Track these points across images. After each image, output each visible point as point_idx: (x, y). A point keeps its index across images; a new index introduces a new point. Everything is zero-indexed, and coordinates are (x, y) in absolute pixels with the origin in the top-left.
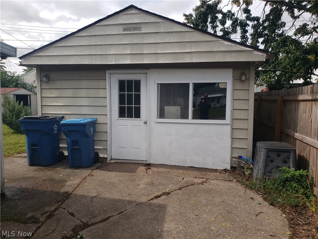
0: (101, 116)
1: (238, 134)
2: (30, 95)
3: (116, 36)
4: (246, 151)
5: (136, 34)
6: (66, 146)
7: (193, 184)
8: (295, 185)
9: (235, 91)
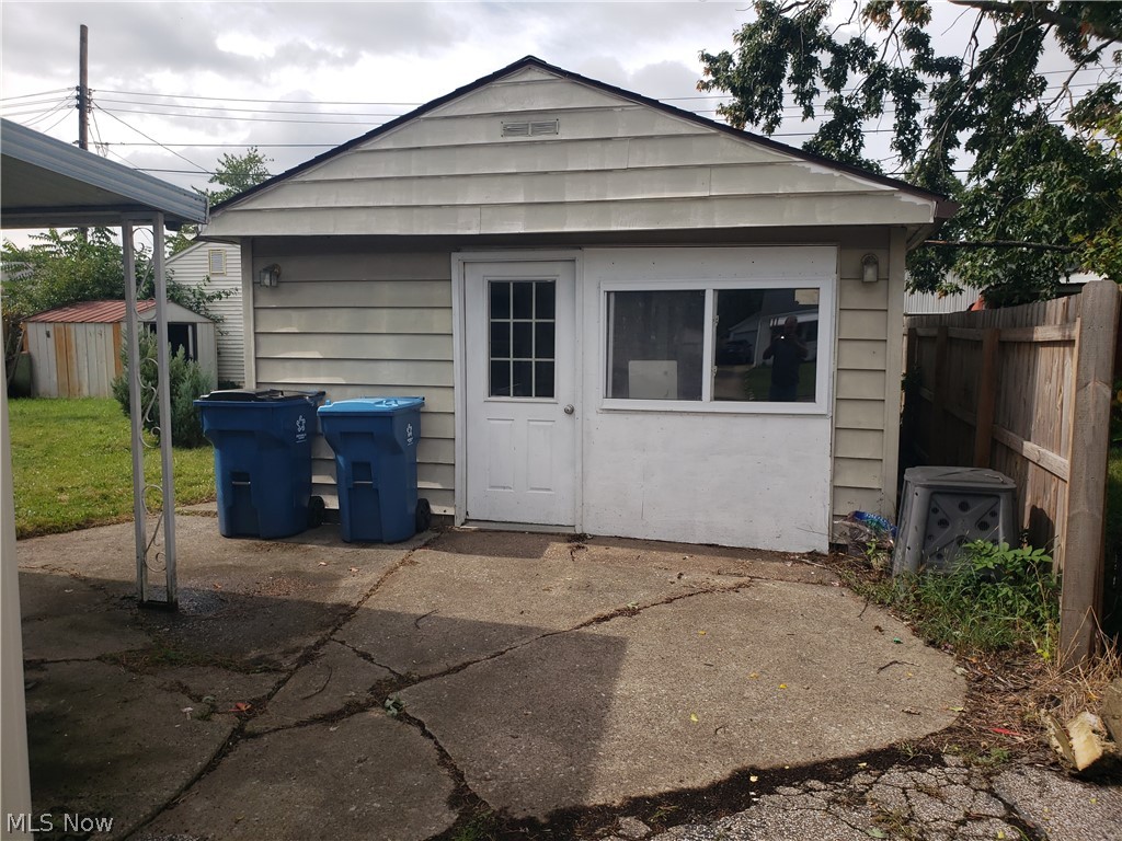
0: (435, 391)
1: (855, 447)
2: (194, 325)
3: (481, 150)
4: (878, 495)
5: (543, 142)
6: (333, 482)
7: (707, 591)
8: (1005, 591)
9: (845, 313)
